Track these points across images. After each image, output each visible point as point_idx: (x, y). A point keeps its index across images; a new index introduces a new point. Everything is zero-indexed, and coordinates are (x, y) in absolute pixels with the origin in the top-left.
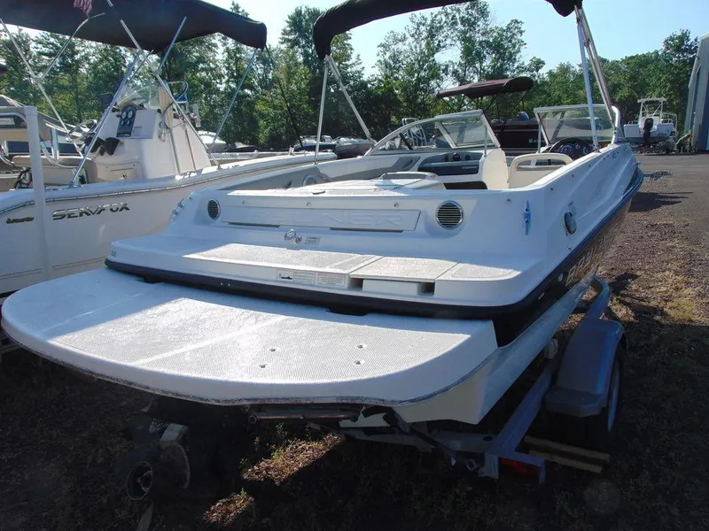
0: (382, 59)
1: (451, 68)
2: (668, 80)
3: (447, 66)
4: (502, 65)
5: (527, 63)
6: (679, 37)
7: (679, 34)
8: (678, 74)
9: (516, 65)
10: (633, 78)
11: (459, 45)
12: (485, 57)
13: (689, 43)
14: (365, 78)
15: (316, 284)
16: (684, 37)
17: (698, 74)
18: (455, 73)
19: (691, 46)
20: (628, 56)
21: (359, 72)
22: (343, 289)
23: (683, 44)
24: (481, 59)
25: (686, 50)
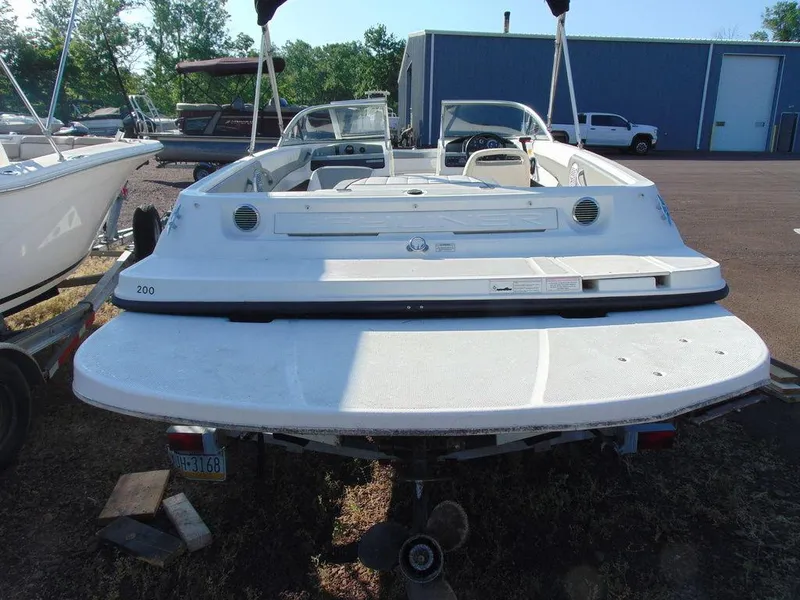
0: (42, 9)
1: (142, 33)
2: (371, 73)
3: (137, 31)
4: (207, 38)
5: (234, 39)
6: (377, 32)
7: (377, 28)
8: (380, 68)
9: (224, 39)
10: (339, 67)
11: (151, 7)
12: (184, 25)
13: (386, 38)
14: (18, 31)
15: (544, 291)
16: (381, 32)
17: (410, 70)
18: (149, 40)
19: (388, 41)
20: (330, 43)
21: (11, 23)
22: (577, 293)
23: (381, 38)
24: (180, 26)
25: (384, 45)
